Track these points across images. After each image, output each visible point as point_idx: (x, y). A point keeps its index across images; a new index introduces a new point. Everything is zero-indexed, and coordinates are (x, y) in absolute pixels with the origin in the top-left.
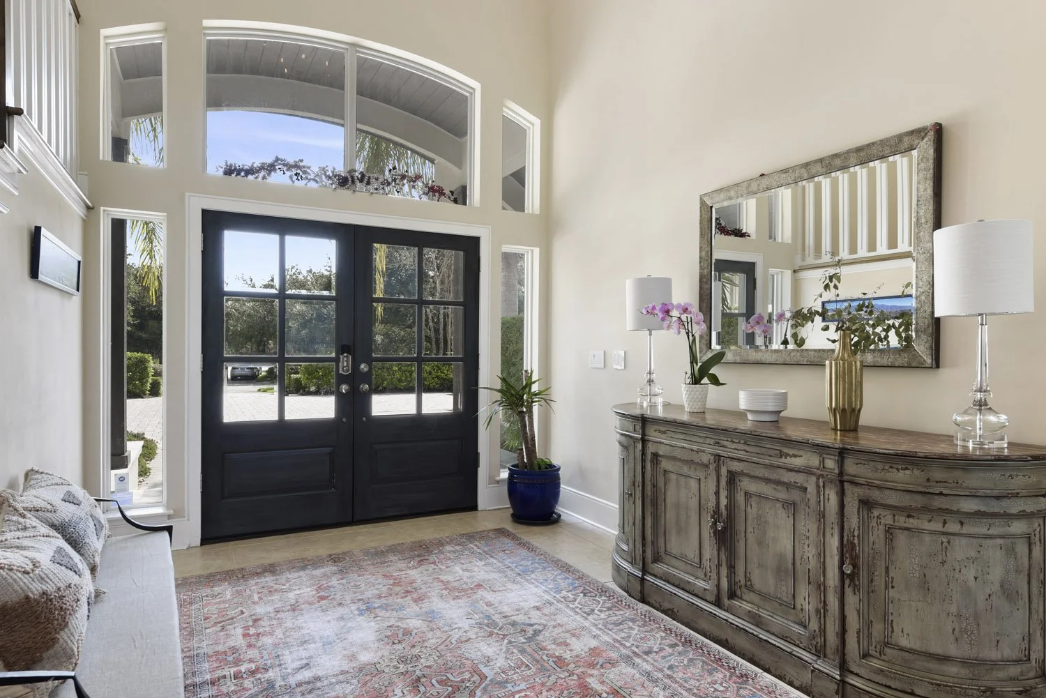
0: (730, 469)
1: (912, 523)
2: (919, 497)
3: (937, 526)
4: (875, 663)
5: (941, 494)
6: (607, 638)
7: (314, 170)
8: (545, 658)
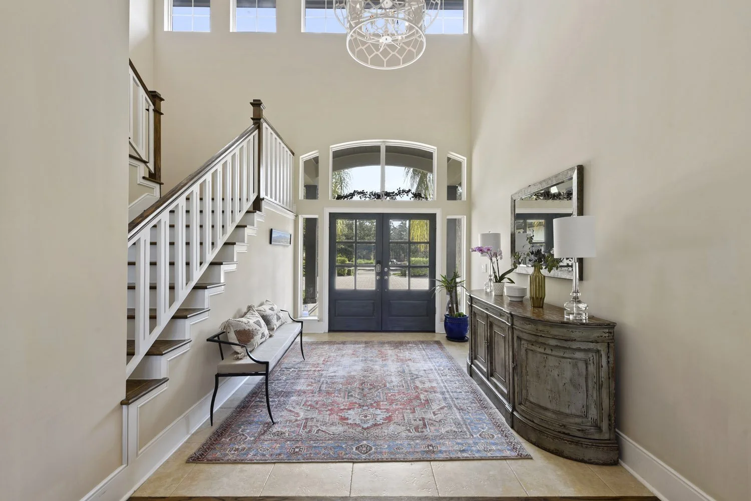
0: (490, 320)
1: (533, 348)
2: (533, 336)
3: (542, 350)
4: (522, 407)
5: (541, 336)
6: (442, 385)
7: (369, 193)
8: (412, 386)
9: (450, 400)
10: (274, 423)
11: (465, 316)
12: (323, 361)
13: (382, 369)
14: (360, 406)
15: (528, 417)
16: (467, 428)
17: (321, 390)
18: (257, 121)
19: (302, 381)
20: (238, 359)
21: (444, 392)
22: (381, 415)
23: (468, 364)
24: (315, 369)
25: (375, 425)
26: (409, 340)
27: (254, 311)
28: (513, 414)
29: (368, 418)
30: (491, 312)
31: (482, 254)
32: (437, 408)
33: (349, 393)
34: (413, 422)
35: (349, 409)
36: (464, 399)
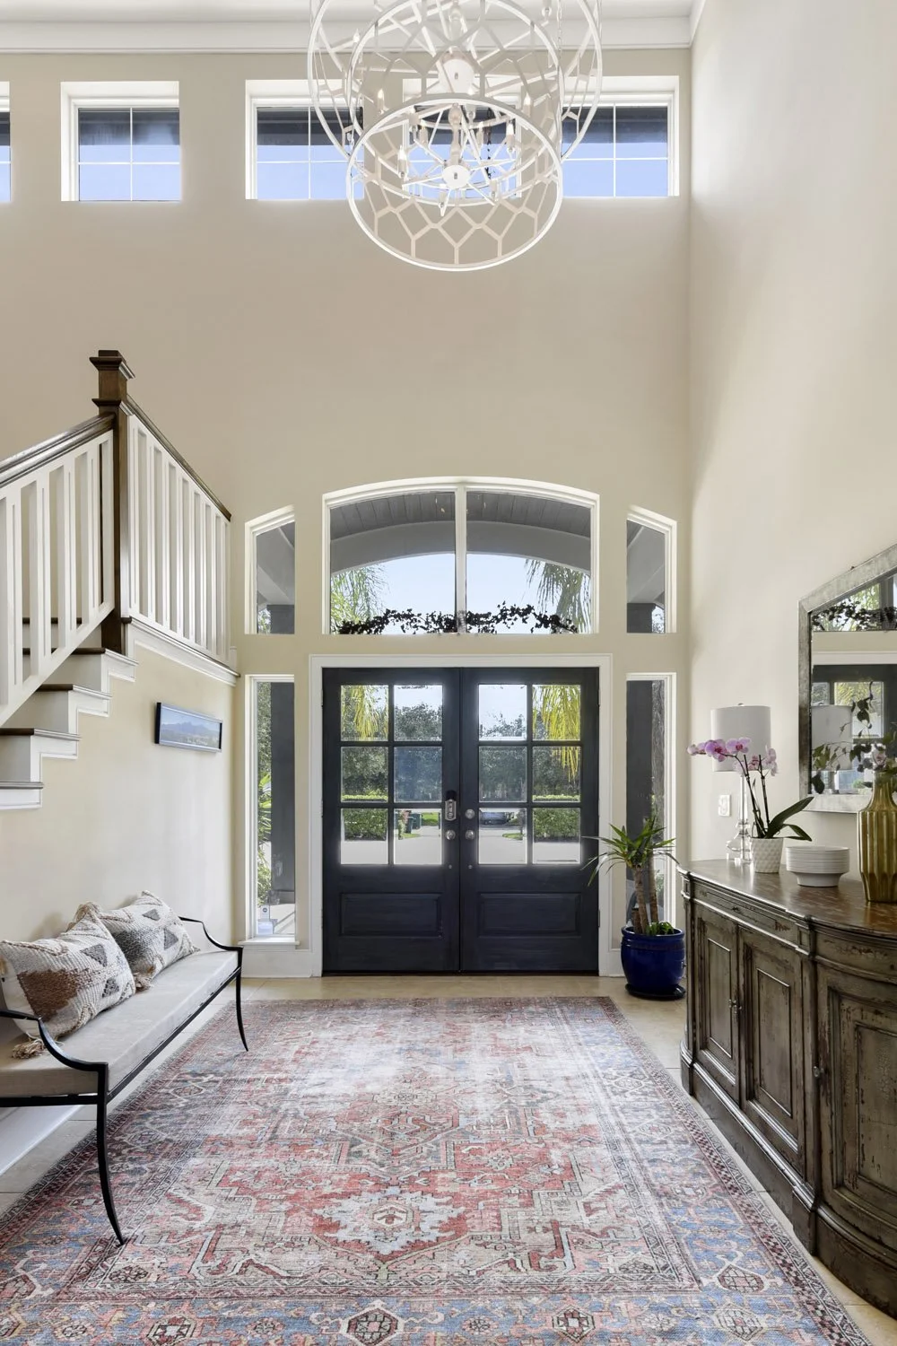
0: (747, 941)
1: (880, 1021)
2: (882, 988)
4: (847, 1197)
6: (612, 1120)
7: (424, 616)
8: (529, 1123)
9: (633, 1165)
10: (123, 1241)
11: (676, 931)
12: (297, 1052)
13: (452, 1074)
14: (380, 1185)
15: (864, 1227)
16: (682, 1255)
17: (276, 1137)
18: (111, 411)
19: (230, 1109)
20: (24, 1056)
21: (618, 1141)
22: (435, 1213)
23: (683, 1061)
24: (271, 1076)
25: (416, 1246)
26: (531, 996)
27: (94, 921)
28: (818, 1215)
29: (396, 1222)
30: (749, 919)
31: (721, 760)
32: (598, 1191)
33: (352, 1146)
34: (525, 1236)
35: (346, 1195)
36: (673, 1163)
